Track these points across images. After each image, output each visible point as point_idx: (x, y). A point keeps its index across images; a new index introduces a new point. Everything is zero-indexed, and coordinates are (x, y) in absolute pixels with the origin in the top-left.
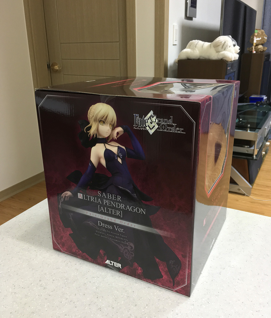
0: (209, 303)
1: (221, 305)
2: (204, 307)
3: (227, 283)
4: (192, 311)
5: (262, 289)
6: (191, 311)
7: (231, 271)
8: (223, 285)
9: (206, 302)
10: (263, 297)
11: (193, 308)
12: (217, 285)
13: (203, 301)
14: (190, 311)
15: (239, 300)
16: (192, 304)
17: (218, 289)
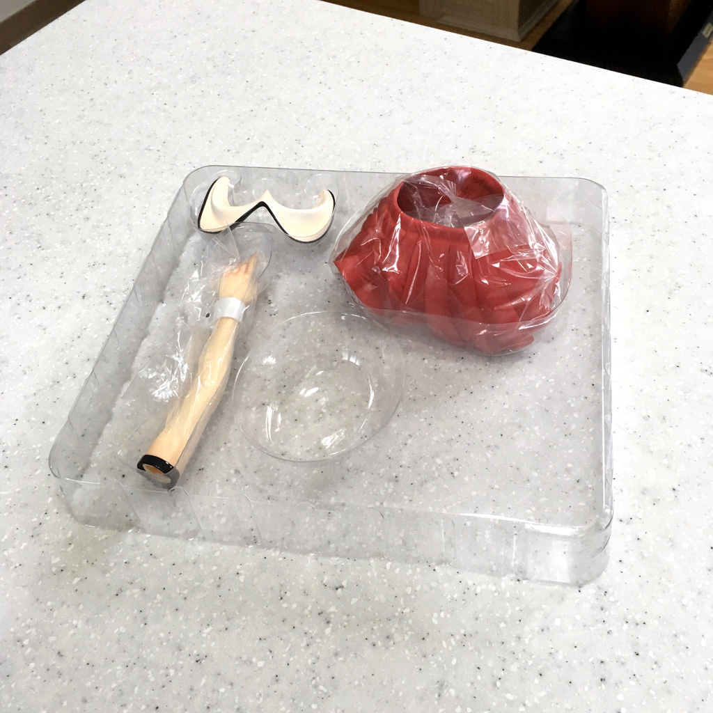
0: (456, 474)
1: (497, 486)
2: (433, 490)
3: (545, 398)
4: (385, 504)
5: (670, 430)
6: (382, 504)
7: (575, 348)
8: (528, 408)
9: (444, 470)
10: (665, 461)
11: (390, 491)
12: (506, 406)
13: (434, 468)
14: (378, 504)
15: (567, 470)
16: (394, 475)
17: (506, 421)
